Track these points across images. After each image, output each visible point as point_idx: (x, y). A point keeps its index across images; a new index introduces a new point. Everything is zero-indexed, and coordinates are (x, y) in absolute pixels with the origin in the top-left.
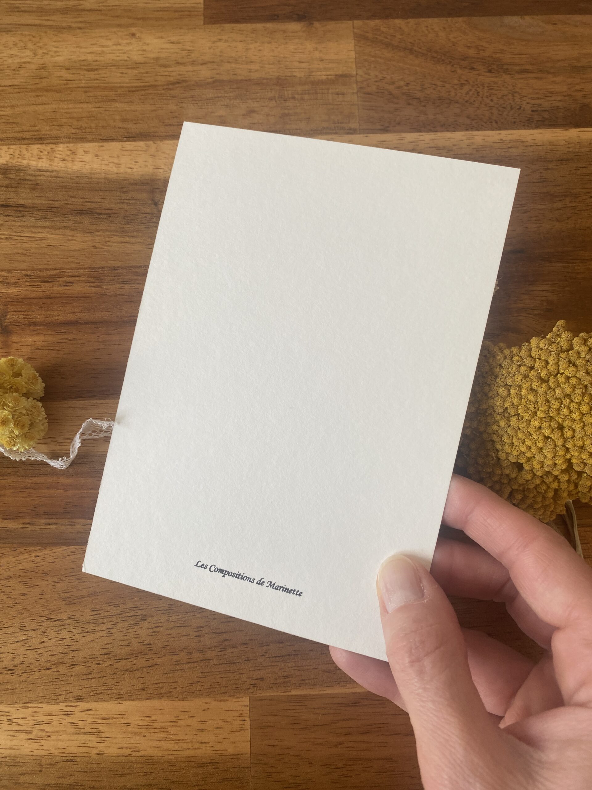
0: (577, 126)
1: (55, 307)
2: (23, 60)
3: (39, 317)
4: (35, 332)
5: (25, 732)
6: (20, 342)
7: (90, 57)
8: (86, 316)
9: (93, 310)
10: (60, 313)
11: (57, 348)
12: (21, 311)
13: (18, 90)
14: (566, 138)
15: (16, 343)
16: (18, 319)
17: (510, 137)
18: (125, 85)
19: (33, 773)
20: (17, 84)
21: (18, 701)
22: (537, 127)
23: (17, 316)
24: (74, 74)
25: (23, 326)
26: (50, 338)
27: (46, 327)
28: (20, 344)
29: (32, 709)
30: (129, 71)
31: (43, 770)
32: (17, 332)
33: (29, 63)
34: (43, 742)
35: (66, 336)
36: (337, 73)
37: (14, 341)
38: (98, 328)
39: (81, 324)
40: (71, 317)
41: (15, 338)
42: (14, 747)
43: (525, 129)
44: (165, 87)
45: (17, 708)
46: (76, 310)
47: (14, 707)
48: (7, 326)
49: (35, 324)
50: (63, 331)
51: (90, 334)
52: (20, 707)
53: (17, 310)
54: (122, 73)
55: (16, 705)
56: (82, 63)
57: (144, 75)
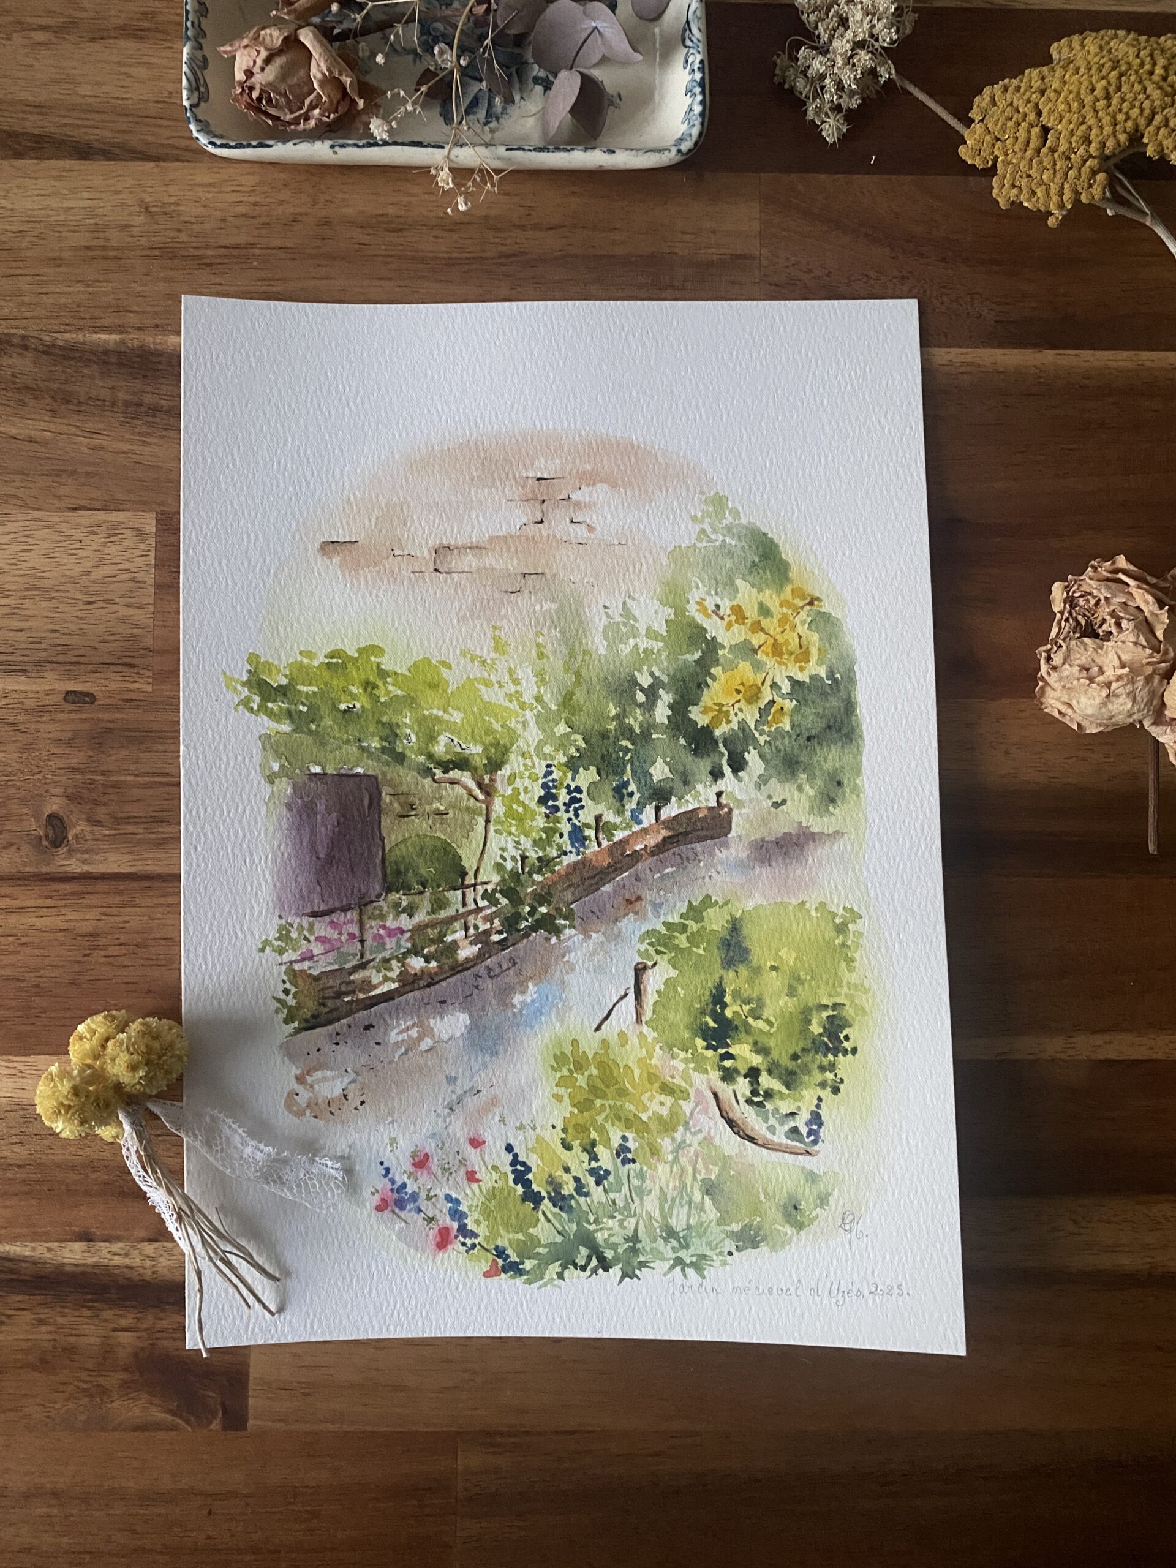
0: (1054, 347)
2: (298, 210)
7: (391, 210)
13: (292, 256)
14: (1038, 363)
17: (962, 359)
18: (441, 255)
20: (289, 245)
22: (1000, 346)
24: (368, 235)
30: (446, 234)
33: (307, 214)
36: (733, 252)
43: (984, 347)
44: (495, 261)
54: (436, 237)
56: (380, 219)
57: (468, 241)
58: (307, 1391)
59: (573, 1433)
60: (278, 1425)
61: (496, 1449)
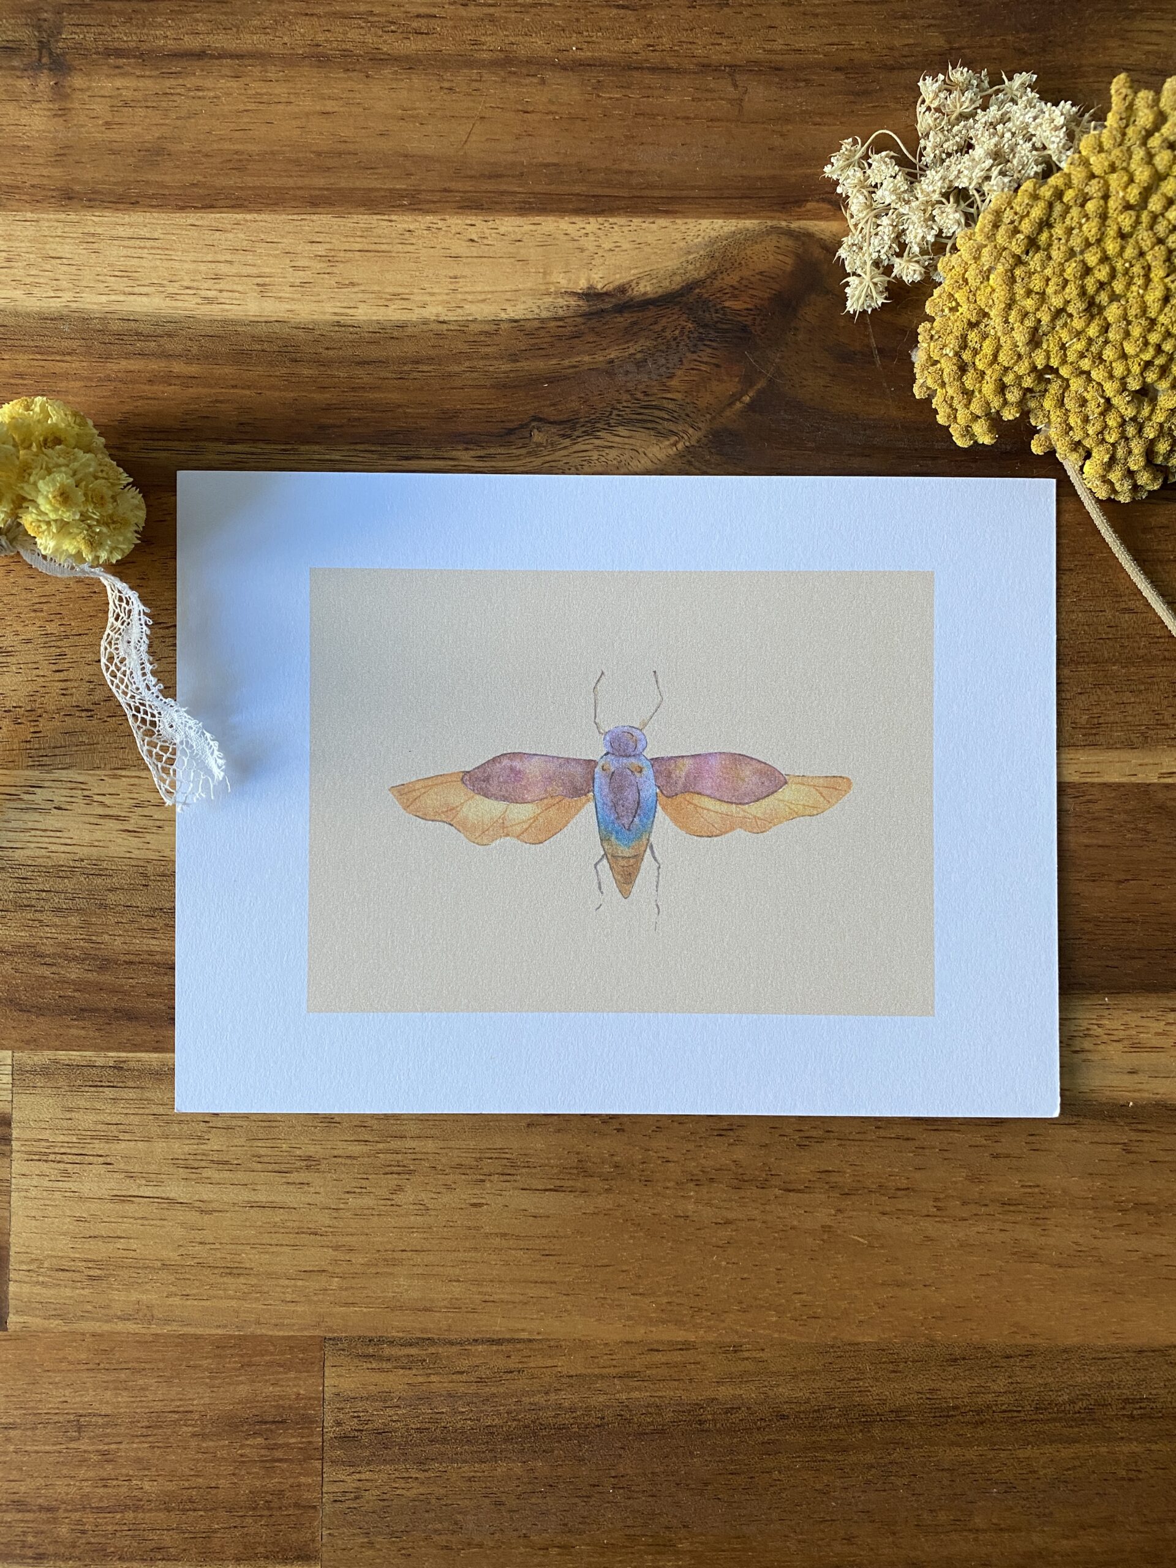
1: (159, 20)
3: (125, 39)
4: (118, 71)
5: (117, 818)
6: (89, 88)
8: (221, 41)
9: (235, 30)
10: (168, 33)
11: (164, 104)
12: (89, 25)
15: (81, 90)
16: (83, 42)
19: (132, 889)
21: (103, 766)
23: (81, 36)
25: (94, 56)
26: (149, 83)
27: (140, 61)
28: (88, 94)
29: (128, 779)
31: (150, 883)
32: (82, 67)
34: (148, 837)
35: (181, 81)
37: (77, 86)
38: (246, 66)
39: (212, 57)
40: (191, 43)
41: (78, 81)
42: (96, 844)
45: (99, 776)
46: (201, 28)
47: (94, 775)
48: (64, 54)
49: (119, 53)
50: (174, 69)
51: (230, 79)
52: (105, 775)
53: (80, 22)
55: (98, 772)
58: (98, 1272)
59: (499, 1342)
60: (54, 1323)
61: (384, 1365)
